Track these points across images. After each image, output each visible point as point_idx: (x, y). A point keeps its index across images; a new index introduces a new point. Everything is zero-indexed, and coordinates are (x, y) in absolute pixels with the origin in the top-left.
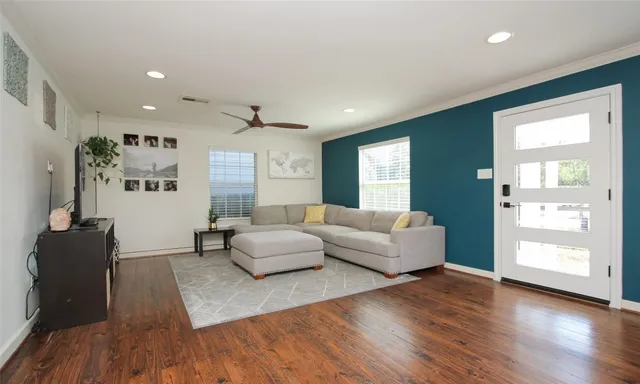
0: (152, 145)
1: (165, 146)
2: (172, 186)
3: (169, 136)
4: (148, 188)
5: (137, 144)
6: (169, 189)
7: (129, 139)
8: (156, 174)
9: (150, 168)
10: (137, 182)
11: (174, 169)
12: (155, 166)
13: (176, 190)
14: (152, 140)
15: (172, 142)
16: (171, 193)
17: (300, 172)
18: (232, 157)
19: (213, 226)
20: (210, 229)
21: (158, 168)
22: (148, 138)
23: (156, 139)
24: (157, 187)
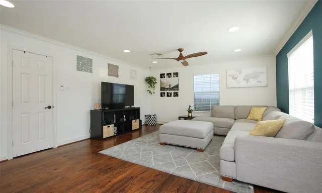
0: (169, 77)
1: (174, 77)
2: (176, 95)
3: (175, 72)
4: (168, 96)
5: (164, 77)
6: (175, 96)
7: (162, 76)
8: (170, 89)
9: (168, 87)
10: (164, 93)
11: (177, 87)
12: (170, 86)
13: (178, 96)
14: (169, 75)
15: (176, 74)
16: (176, 97)
17: (253, 82)
18: (206, 78)
19: (190, 115)
20: (189, 116)
21: (171, 87)
22: (168, 74)
23: (170, 74)
24: (171, 95)
